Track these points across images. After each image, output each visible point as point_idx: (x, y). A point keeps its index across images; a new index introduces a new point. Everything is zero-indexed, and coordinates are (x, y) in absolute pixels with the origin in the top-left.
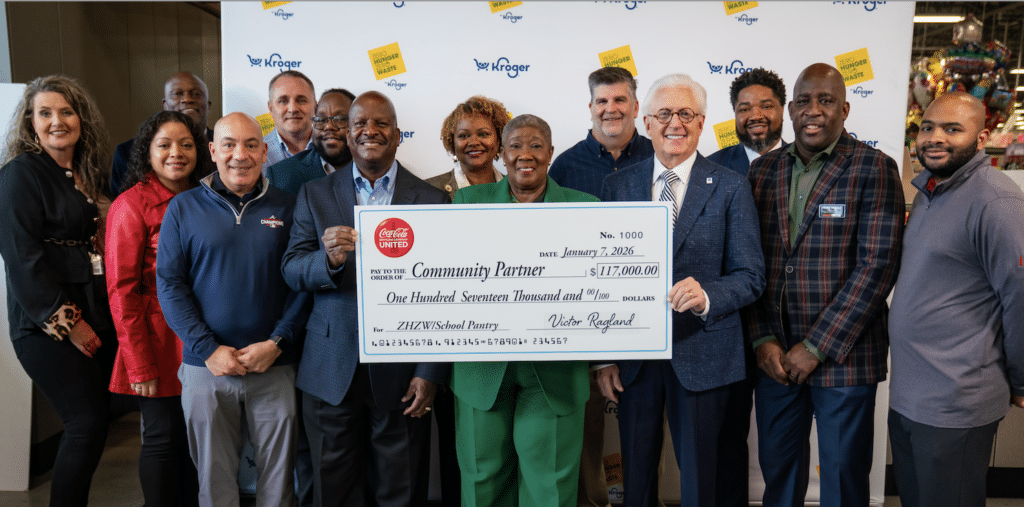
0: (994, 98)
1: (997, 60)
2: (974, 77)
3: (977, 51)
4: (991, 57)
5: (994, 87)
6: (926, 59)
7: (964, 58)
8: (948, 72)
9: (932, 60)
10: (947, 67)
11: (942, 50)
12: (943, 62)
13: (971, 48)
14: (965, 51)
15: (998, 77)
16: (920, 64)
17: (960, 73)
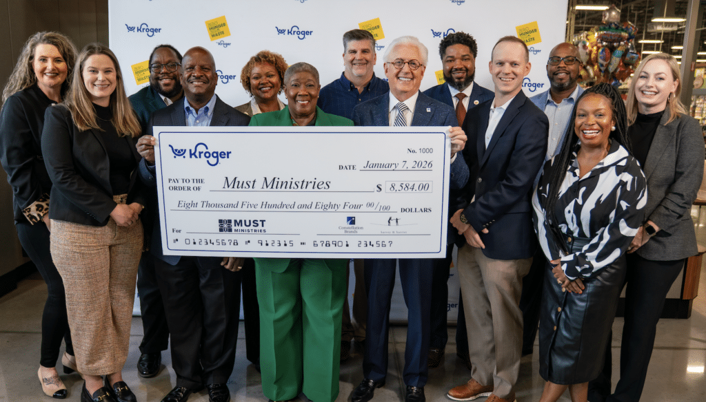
0: (628, 58)
1: (629, 34)
2: (615, 44)
3: (617, 28)
4: (626, 32)
5: (627, 50)
6: (586, 32)
7: (609, 32)
8: (599, 41)
9: (590, 33)
10: (599, 37)
11: (596, 27)
12: (596, 35)
13: (613, 26)
14: (610, 28)
15: (630, 44)
16: (582, 35)
17: (606, 42)
